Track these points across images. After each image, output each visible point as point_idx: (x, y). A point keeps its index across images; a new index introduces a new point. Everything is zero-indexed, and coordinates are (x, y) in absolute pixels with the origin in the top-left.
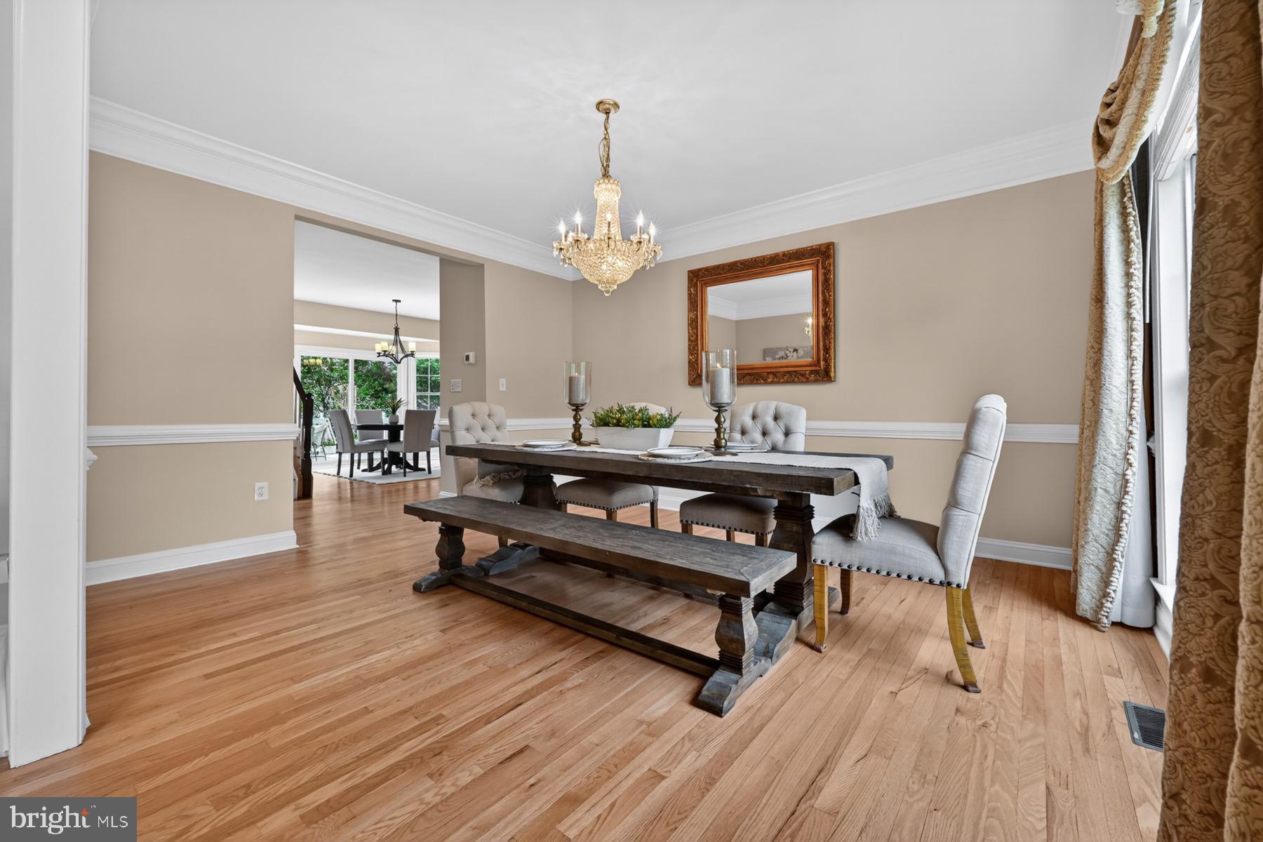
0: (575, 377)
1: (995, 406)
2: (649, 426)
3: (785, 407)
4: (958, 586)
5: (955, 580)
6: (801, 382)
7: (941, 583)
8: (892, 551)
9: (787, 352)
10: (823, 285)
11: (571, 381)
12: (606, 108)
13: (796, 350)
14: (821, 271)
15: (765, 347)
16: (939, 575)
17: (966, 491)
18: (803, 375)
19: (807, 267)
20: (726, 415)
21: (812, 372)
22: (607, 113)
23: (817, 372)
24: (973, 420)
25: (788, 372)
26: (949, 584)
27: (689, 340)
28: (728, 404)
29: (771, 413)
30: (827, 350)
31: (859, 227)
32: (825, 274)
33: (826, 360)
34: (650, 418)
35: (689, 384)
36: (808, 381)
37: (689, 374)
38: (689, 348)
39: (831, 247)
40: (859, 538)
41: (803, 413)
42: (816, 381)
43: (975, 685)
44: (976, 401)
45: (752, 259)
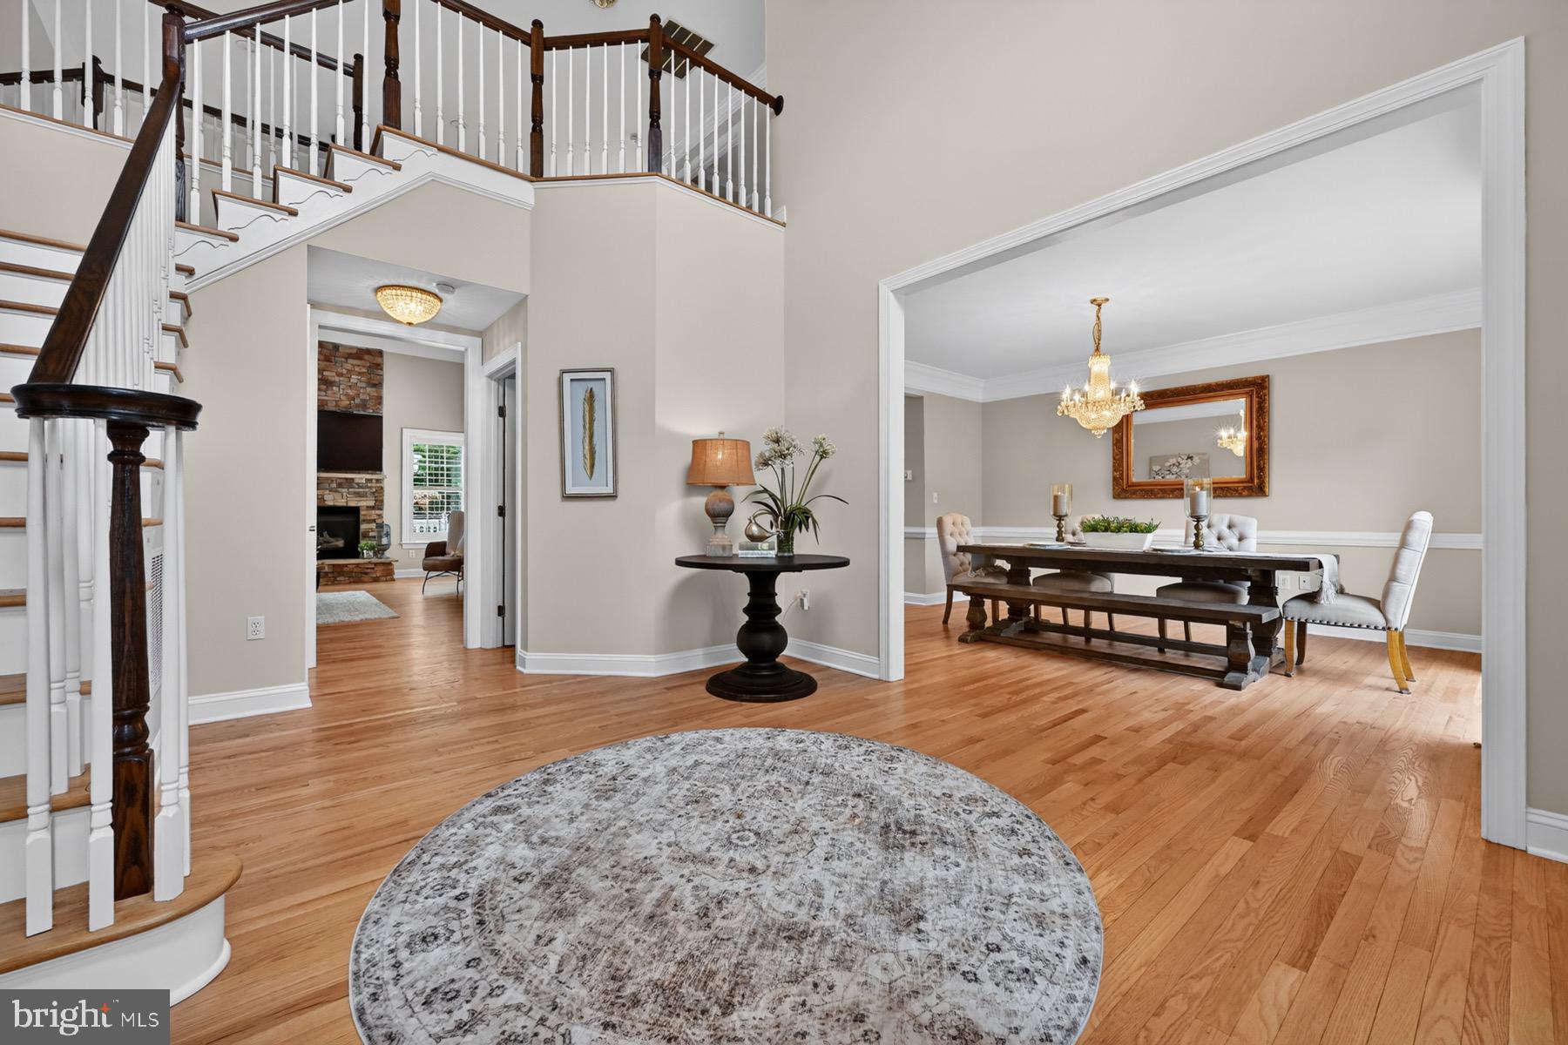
0: (1060, 496)
1: (1424, 519)
2: (1136, 531)
3: (1237, 519)
4: (1396, 629)
5: (1393, 626)
6: (1232, 496)
7: (1383, 629)
8: (1347, 610)
9: (1179, 459)
10: (1258, 411)
11: (1056, 498)
12: (1098, 304)
13: (1190, 458)
14: (1255, 400)
15: (1151, 455)
16: (1381, 622)
17: (1402, 571)
18: (1236, 491)
19: (1239, 396)
20: (1204, 524)
21: (1245, 488)
22: (1099, 305)
23: (1250, 488)
24: (1409, 526)
25: (1220, 488)
26: (1389, 628)
27: (1114, 459)
28: (1205, 516)
29: (1226, 522)
30: (1261, 469)
31: (1293, 363)
32: (1259, 403)
33: (1259, 477)
34: (1136, 526)
35: (1114, 497)
36: (1241, 496)
37: (1114, 488)
38: (1114, 466)
39: (1267, 380)
40: (1322, 602)
41: (1254, 523)
42: (1249, 496)
43: (1407, 689)
44: (1411, 515)
45: (1182, 388)
